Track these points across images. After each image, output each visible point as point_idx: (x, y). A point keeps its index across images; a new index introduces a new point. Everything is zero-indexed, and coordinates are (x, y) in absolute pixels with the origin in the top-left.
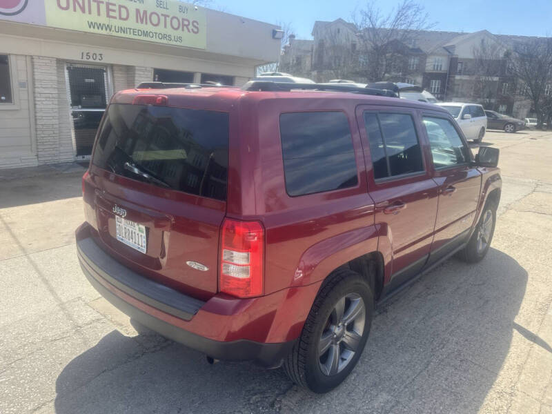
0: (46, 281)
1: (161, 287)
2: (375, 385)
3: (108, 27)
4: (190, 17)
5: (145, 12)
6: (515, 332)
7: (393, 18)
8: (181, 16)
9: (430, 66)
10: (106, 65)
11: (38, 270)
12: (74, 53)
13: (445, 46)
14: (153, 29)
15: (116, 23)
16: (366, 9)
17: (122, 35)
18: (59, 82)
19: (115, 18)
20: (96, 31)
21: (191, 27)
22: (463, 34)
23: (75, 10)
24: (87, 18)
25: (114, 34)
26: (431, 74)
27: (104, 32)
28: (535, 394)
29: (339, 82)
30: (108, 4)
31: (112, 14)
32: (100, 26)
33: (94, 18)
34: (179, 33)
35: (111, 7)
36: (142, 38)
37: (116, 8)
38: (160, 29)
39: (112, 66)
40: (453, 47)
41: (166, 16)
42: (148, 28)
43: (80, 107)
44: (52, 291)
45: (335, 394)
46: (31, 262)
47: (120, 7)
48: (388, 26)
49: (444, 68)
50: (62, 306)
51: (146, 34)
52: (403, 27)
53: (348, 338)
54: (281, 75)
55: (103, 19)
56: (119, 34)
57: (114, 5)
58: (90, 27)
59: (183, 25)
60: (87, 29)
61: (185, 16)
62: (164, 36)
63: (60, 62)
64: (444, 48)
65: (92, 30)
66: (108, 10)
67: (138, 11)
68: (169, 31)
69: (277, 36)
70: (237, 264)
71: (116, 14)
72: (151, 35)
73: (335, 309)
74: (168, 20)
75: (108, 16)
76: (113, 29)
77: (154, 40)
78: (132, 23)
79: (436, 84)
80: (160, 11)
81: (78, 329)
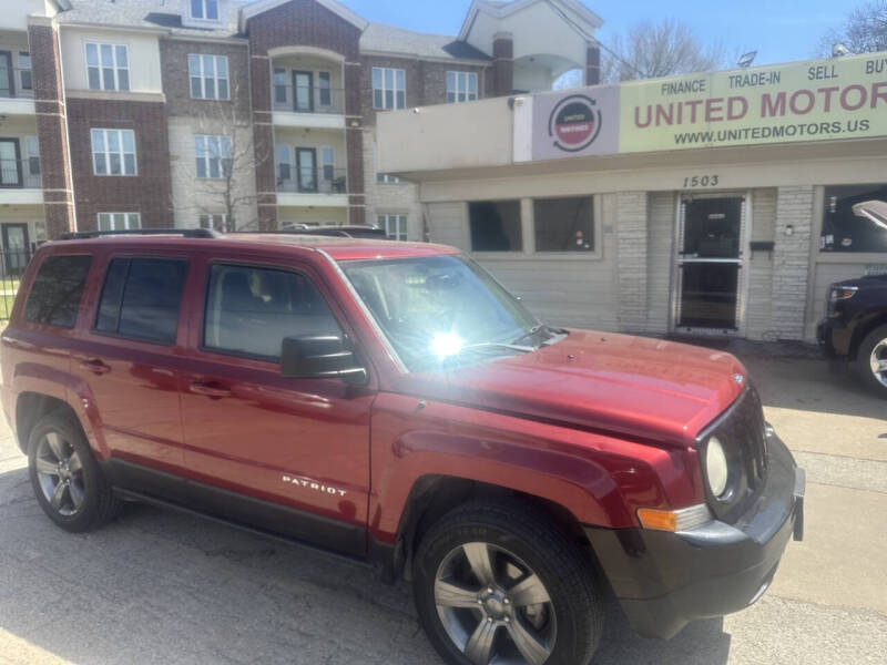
3: (707, 136)
5: (782, 96)
8: (869, 81)
10: (745, 191)
14: (798, 120)
15: (722, 126)
17: (733, 142)
19: (720, 119)
20: (687, 145)
23: (658, 124)
24: (676, 129)
25: (718, 143)
27: (700, 144)
30: (709, 102)
31: (714, 114)
32: (693, 137)
33: (687, 127)
35: (713, 105)
36: (772, 140)
37: (724, 105)
38: (813, 117)
39: (753, 191)
41: (829, 91)
42: (786, 120)
43: (696, 255)
47: (731, 100)
51: (779, 131)
55: (700, 126)
56: (726, 143)
57: (721, 100)
58: (677, 141)
59: (877, 94)
60: (673, 146)
61: (882, 77)
62: (823, 127)
65: (680, 146)
66: (709, 111)
67: (766, 97)
68: (835, 115)
71: (724, 113)
72: (791, 130)
74: (836, 95)
75: (708, 119)
76: (715, 136)
77: (797, 138)
78: (753, 119)
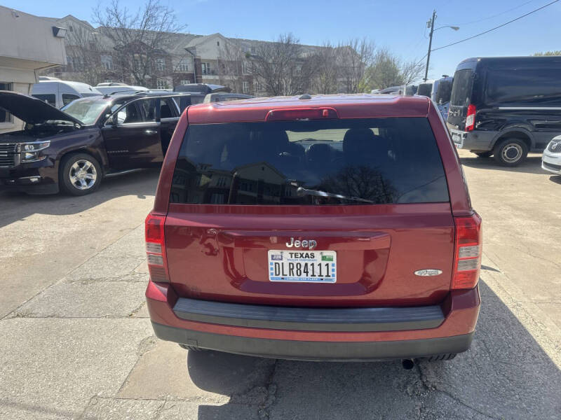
13: (187, 47)
16: (111, 7)
29: (110, 85)
40: (194, 48)
48: (136, 27)
54: (48, 79)
64: (187, 49)
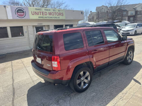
0: (28, 73)
1: (44, 70)
2: (93, 91)
3: (43, 17)
4: (61, 12)
5: (51, 13)
6: (133, 80)
7: (116, 3)
8: (59, 12)
9: (129, 14)
10: (43, 26)
11: (27, 71)
12: (36, 24)
14: (53, 16)
15: (45, 16)
16: (109, 2)
17: (46, 18)
18: (33, 31)
21: (61, 14)
22: (140, 4)
23: (35, 15)
24: (38, 16)
26: (130, 16)
28: (132, 94)
30: (42, 12)
31: (43, 14)
32: (41, 17)
33: (40, 16)
34: (59, 16)
36: (50, 19)
37: (44, 13)
38: (54, 16)
39: (45, 26)
40: (136, 8)
41: (55, 13)
42: (52, 16)
44: (29, 74)
45: (83, 93)
46: (26, 69)
47: (45, 12)
48: (115, 5)
49: (134, 14)
50: (31, 77)
51: (51, 17)
52: (120, 5)
53: (86, 81)
55: (42, 16)
59: (60, 14)
60: (38, 18)
61: (60, 12)
62: (55, 17)
63: (33, 26)
64: (133, 9)
65: (39, 18)
66: (42, 13)
67: (49, 13)
68: (56, 16)
69: (83, 13)
70: (55, 64)
71: (44, 14)
73: (80, 74)
74: (56, 13)
75: (43, 15)
77: (53, 19)
78: (48, 16)
79: (132, 19)
80: (54, 12)
81: (33, 81)
